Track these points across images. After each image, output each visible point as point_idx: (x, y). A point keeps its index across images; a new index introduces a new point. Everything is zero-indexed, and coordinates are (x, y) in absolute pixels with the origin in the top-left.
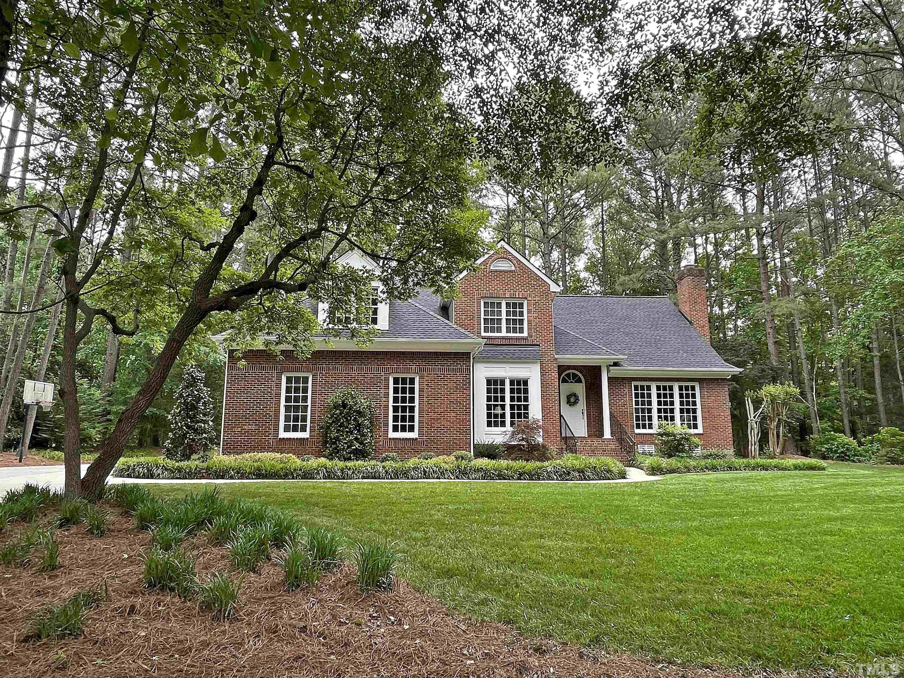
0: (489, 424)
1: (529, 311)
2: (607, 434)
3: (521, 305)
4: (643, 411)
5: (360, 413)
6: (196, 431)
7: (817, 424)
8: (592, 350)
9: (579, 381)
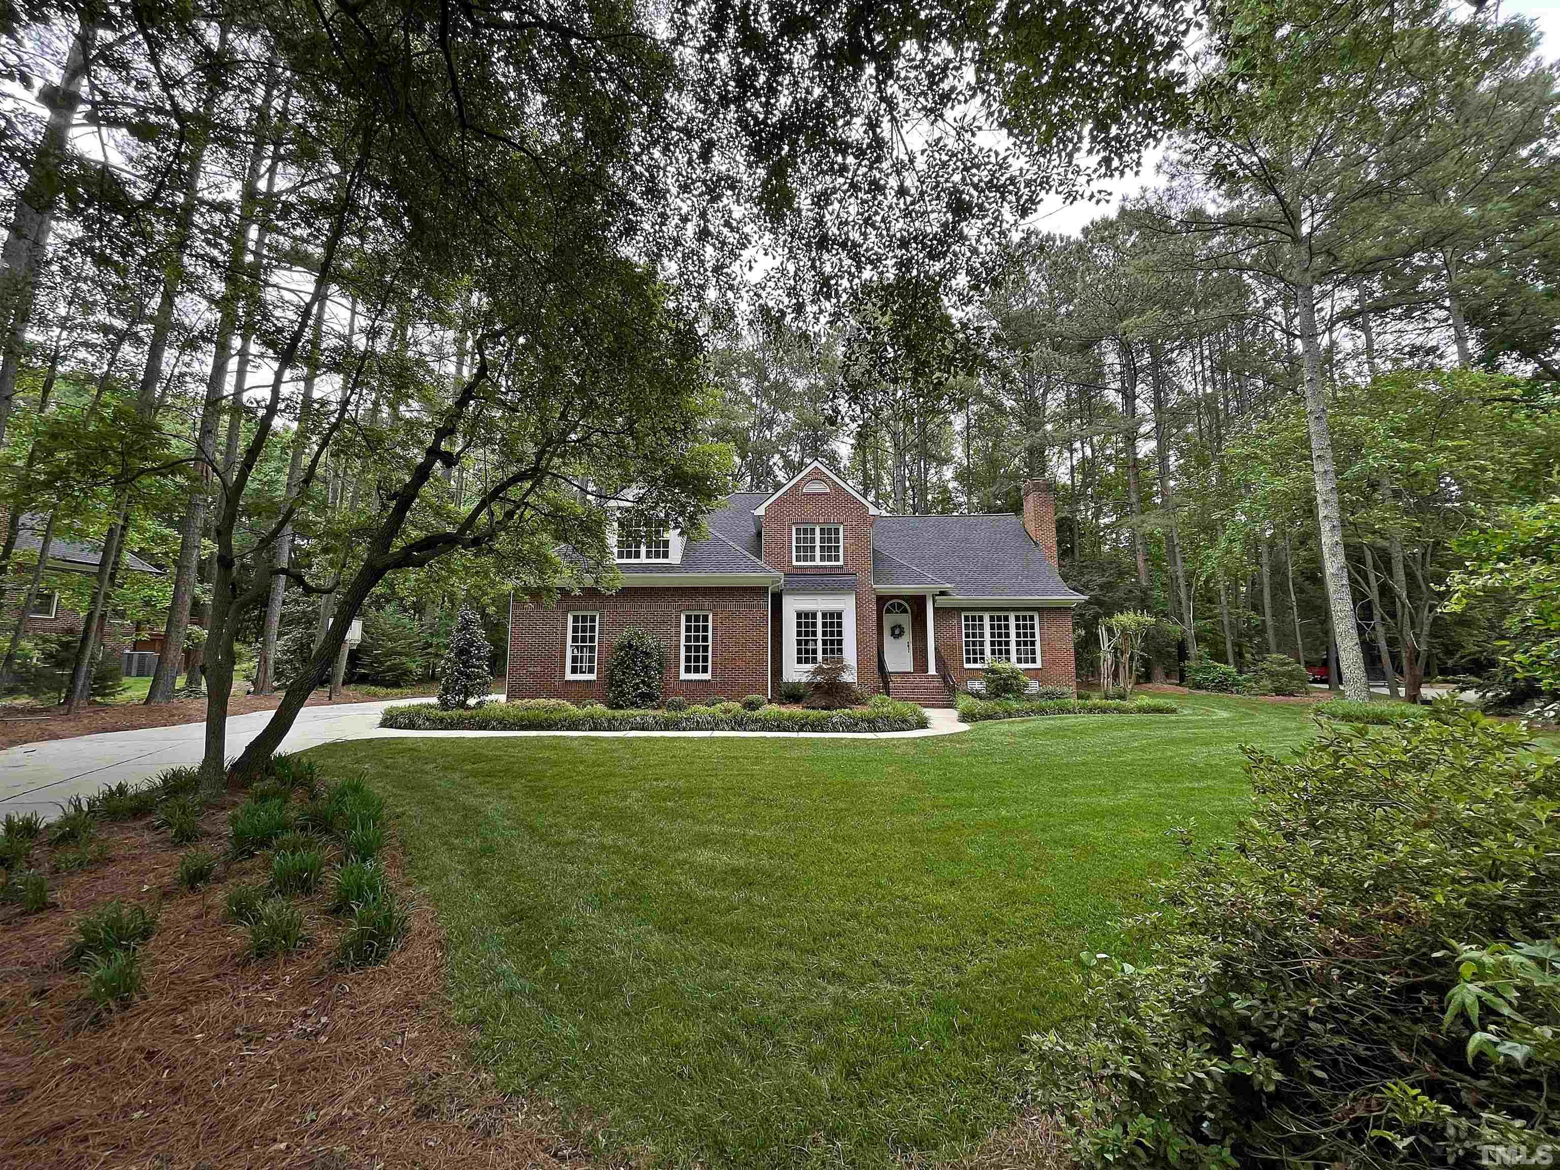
0: (799, 661)
1: (845, 537)
2: (932, 670)
3: (837, 531)
4: (974, 643)
5: (647, 655)
6: (468, 677)
7: (1193, 650)
8: (918, 578)
9: (905, 611)
